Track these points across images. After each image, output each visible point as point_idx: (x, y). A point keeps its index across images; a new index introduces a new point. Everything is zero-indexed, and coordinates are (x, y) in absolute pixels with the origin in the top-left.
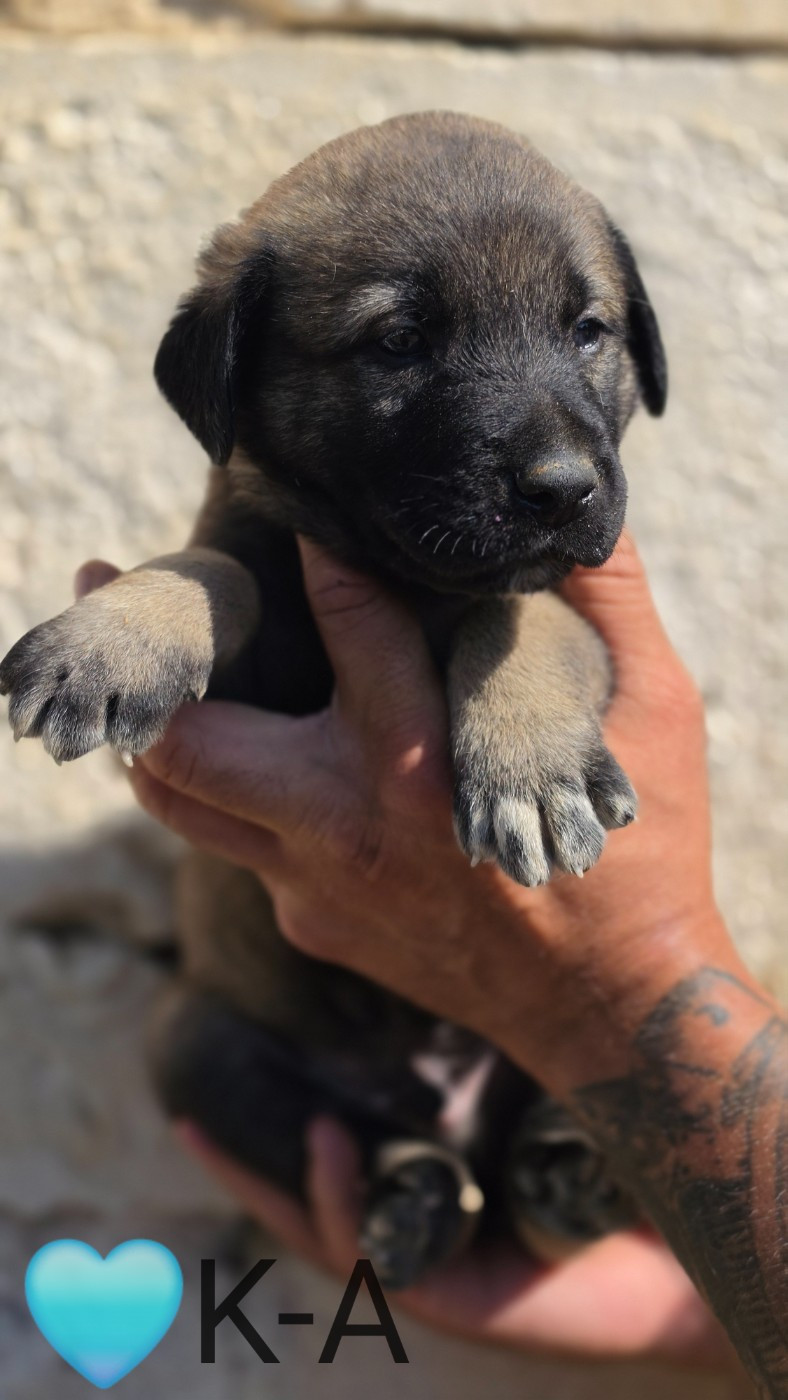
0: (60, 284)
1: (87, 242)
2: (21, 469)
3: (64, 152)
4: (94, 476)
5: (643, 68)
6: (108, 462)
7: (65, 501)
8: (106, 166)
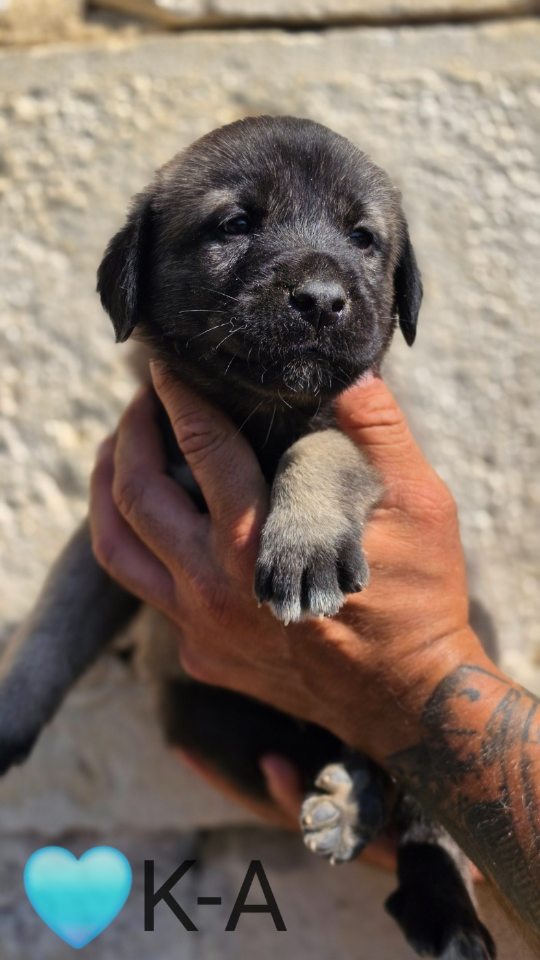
0: (29, 211)
1: (46, 183)
2: (13, 336)
3: (26, 124)
4: (60, 338)
5: (410, 36)
6: (69, 328)
7: (43, 357)
8: (55, 131)
